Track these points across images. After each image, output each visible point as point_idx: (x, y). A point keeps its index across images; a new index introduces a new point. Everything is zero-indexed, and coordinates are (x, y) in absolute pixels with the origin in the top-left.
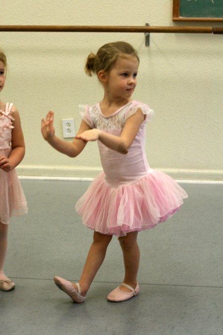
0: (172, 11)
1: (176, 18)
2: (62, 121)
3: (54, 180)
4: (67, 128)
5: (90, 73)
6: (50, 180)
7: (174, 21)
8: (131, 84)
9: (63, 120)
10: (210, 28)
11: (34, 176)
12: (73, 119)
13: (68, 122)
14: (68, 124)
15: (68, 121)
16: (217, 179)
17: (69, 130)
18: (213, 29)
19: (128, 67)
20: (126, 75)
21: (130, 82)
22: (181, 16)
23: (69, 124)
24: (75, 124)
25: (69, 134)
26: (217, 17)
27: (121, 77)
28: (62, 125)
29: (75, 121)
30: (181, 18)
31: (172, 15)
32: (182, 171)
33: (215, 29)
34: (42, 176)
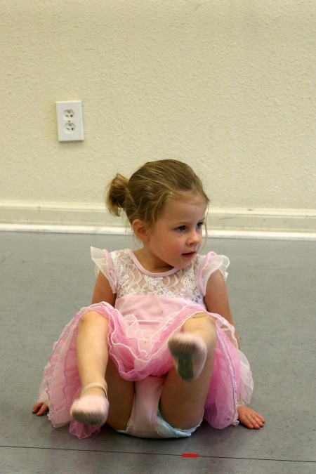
2: (55, 106)
4: (67, 119)
5: (117, 210)
8: (192, 244)
9: (57, 102)
12: (80, 101)
13: (69, 108)
14: (69, 111)
15: (68, 104)
17: (70, 124)
19: (187, 215)
20: (183, 228)
21: (191, 241)
23: (70, 113)
24: (83, 112)
25: (71, 132)
27: (174, 232)
28: (55, 114)
29: (83, 106)
34: (11, 223)
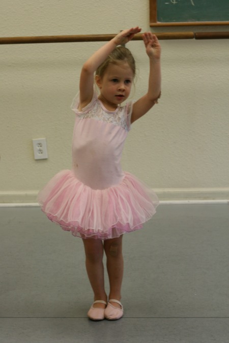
0: (149, 16)
1: (154, 24)
2: (32, 142)
3: (26, 207)
6: (22, 207)
7: (151, 26)
8: (120, 90)
10: (191, 33)
11: (4, 203)
13: (39, 142)
14: (39, 144)
15: (39, 140)
16: (205, 198)
17: (40, 150)
18: (195, 34)
22: (159, 21)
24: (47, 144)
25: (41, 155)
26: (199, 21)
29: (46, 141)
30: (159, 23)
31: (149, 20)
32: (167, 190)
33: (197, 34)
